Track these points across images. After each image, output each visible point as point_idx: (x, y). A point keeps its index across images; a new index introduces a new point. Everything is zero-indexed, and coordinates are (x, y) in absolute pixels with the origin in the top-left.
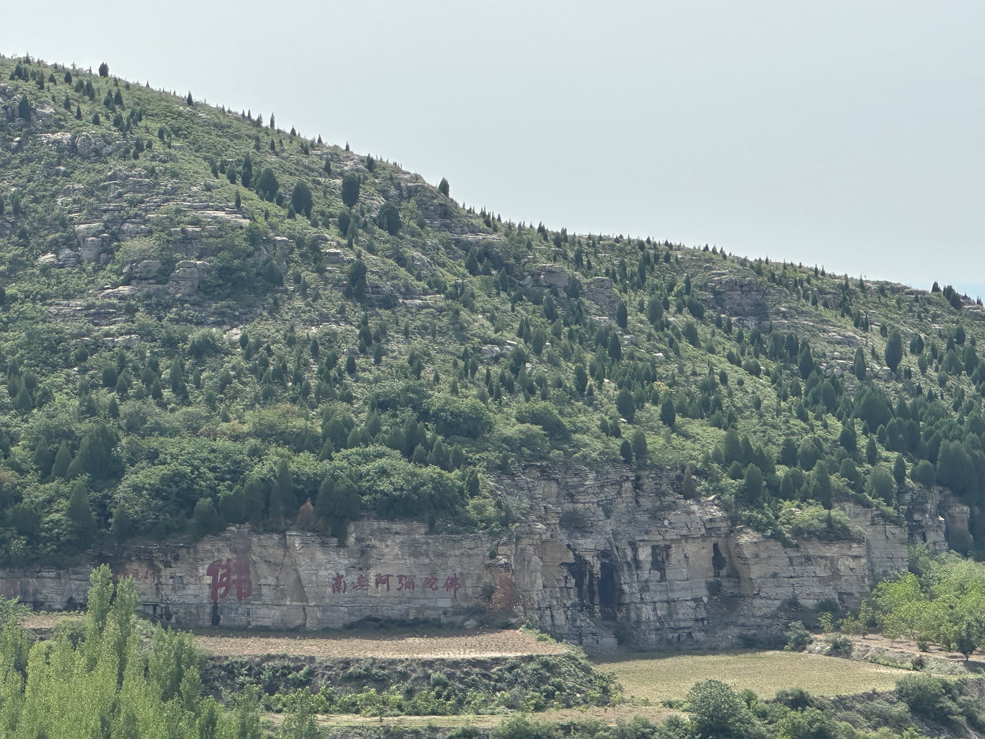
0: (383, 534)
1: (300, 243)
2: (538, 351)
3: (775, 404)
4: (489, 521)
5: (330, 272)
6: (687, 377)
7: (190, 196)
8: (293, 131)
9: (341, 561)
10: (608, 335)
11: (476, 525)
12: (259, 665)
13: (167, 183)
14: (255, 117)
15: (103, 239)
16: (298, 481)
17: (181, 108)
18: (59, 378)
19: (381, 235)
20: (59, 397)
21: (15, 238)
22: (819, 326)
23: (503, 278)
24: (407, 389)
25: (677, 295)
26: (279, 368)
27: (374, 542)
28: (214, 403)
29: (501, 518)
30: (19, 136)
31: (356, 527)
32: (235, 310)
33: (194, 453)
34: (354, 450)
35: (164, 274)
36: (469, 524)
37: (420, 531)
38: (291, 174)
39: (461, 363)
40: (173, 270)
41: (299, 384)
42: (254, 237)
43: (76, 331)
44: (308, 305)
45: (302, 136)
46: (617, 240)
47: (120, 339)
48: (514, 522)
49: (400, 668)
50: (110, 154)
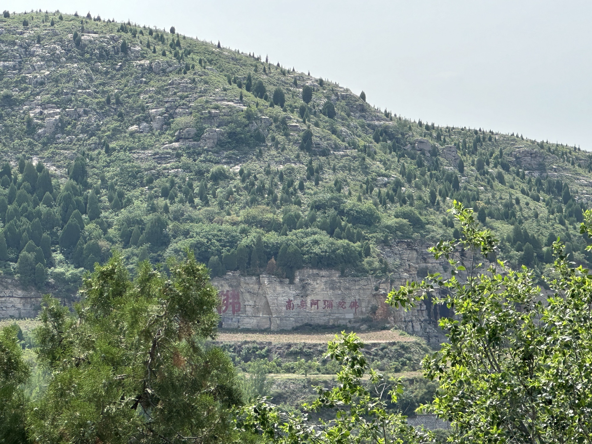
0: (315, 277)
1: (276, 120)
2: (409, 181)
3: (546, 216)
4: (375, 270)
5: (292, 135)
6: (497, 200)
7: (214, 94)
8: (278, 65)
9: (291, 292)
10: (452, 177)
11: (368, 272)
12: (240, 346)
13: (202, 87)
14: (256, 56)
15: (165, 117)
16: (267, 247)
17: (214, 49)
18: (137, 192)
19: (324, 118)
20: (136, 202)
21: (116, 117)
22: (575, 176)
23: (394, 145)
24: (332, 199)
25: (494, 159)
26: (260, 186)
27: (309, 281)
28: (223, 205)
29: (382, 268)
30: (121, 62)
31: (300, 273)
32: (237, 156)
33: (209, 231)
34: (300, 230)
35: (198, 136)
36: (364, 272)
37: (336, 276)
38: (274, 85)
39: (365, 186)
40: (203, 134)
41: (271, 195)
42: (249, 116)
43: (147, 167)
44: (278, 153)
45: (283, 67)
46: (462, 129)
47: (172, 171)
48: (390, 272)
49: (319, 348)
50: (171, 72)
